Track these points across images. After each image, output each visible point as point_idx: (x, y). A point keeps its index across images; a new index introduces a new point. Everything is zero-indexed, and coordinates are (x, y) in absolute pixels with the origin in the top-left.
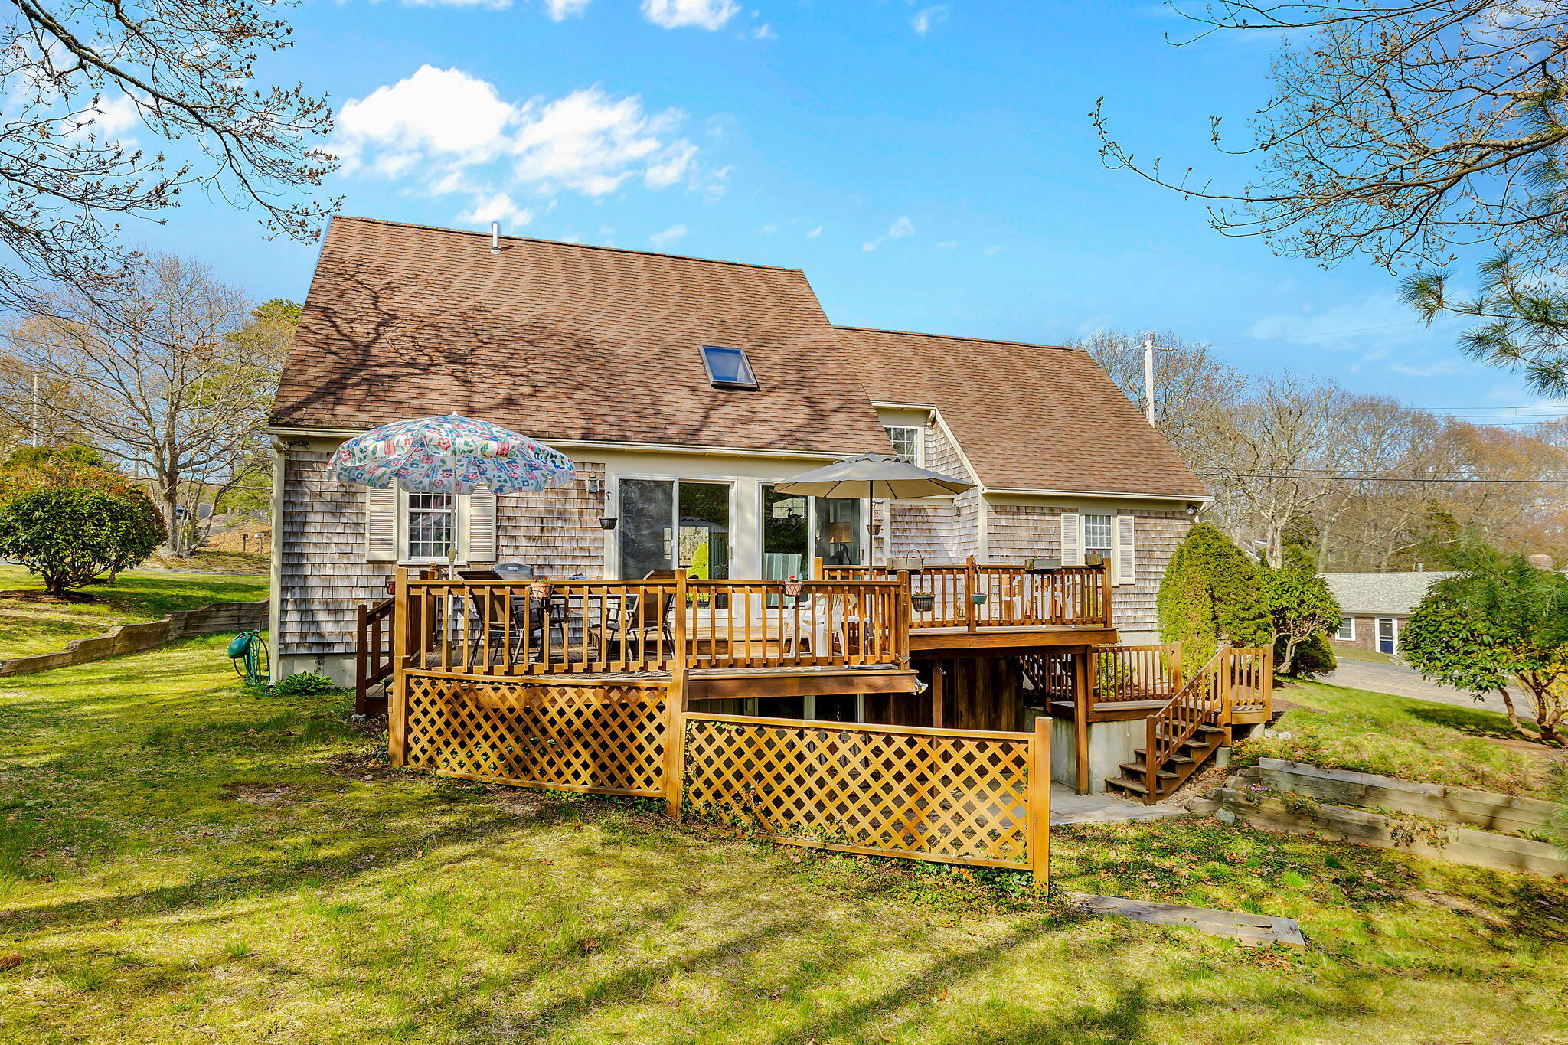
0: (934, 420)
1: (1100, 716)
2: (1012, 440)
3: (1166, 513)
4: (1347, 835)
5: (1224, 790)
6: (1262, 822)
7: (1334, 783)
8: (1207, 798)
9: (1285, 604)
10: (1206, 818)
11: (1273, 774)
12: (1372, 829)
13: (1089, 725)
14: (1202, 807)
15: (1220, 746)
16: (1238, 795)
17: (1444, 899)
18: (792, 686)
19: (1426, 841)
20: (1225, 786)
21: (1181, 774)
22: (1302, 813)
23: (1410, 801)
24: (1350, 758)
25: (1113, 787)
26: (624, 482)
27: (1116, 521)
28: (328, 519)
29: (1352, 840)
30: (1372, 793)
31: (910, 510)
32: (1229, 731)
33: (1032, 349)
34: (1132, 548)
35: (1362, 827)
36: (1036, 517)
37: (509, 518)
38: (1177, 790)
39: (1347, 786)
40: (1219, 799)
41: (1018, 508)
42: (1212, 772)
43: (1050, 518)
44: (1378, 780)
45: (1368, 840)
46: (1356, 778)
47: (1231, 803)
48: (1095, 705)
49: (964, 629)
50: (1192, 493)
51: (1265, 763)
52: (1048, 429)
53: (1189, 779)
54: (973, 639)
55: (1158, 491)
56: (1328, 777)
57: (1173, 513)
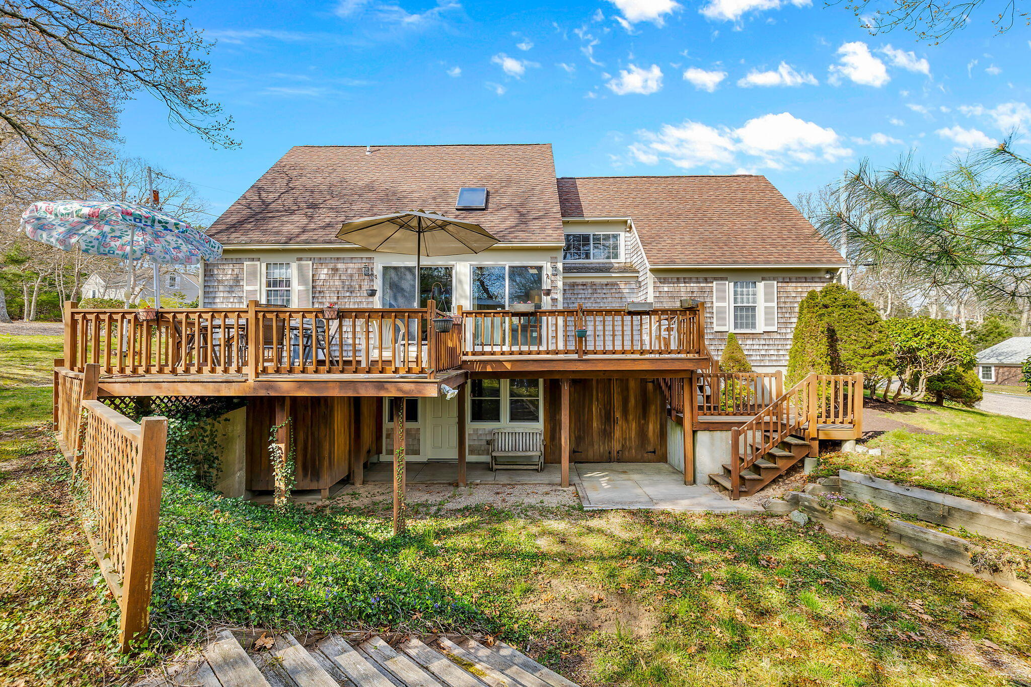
0: (631, 227)
1: (703, 426)
2: (682, 234)
3: (806, 278)
4: (921, 552)
5: (802, 495)
6: (834, 526)
7: (914, 501)
8: (783, 499)
9: (915, 345)
10: (781, 516)
11: (853, 485)
12: (951, 551)
13: (694, 432)
14: (780, 506)
15: (807, 456)
16: (813, 501)
17: (1005, 658)
18: (334, 388)
19: (1015, 574)
20: (803, 491)
21: (768, 477)
22: (873, 525)
23: (1002, 528)
24: (940, 477)
25: (713, 482)
26: (386, 269)
27: (761, 286)
28: (226, 295)
29: (926, 559)
30: (956, 515)
31: (607, 285)
32: (816, 444)
33: (718, 178)
34: (775, 304)
35: (939, 547)
36: (692, 285)
37: (320, 292)
38: (762, 489)
39: (928, 506)
40: (795, 502)
41: (678, 279)
42: (798, 478)
43: (704, 285)
44: (965, 503)
45: (944, 561)
46: (938, 498)
47: (806, 506)
48: (699, 418)
49: (576, 356)
50: (829, 262)
51: (844, 475)
52: (715, 226)
53: (774, 481)
54: (579, 364)
55: (798, 262)
56: (908, 493)
57: (813, 278)
